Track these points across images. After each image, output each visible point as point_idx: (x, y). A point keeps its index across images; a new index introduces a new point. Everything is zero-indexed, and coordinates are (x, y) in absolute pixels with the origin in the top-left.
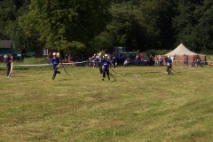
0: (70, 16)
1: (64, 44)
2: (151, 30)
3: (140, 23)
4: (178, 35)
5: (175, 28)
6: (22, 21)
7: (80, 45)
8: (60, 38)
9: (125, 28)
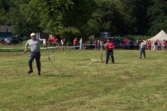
0: (66, 5)
1: (61, 30)
2: (128, 18)
3: (120, 11)
4: (153, 23)
5: (149, 17)
6: (23, 9)
7: (75, 31)
8: (58, 24)
9: (108, 15)
